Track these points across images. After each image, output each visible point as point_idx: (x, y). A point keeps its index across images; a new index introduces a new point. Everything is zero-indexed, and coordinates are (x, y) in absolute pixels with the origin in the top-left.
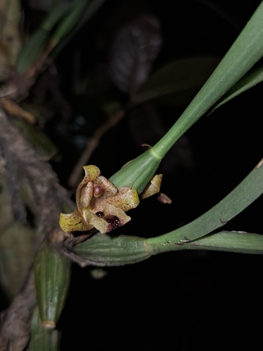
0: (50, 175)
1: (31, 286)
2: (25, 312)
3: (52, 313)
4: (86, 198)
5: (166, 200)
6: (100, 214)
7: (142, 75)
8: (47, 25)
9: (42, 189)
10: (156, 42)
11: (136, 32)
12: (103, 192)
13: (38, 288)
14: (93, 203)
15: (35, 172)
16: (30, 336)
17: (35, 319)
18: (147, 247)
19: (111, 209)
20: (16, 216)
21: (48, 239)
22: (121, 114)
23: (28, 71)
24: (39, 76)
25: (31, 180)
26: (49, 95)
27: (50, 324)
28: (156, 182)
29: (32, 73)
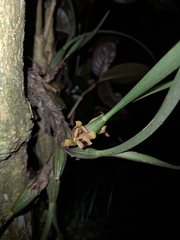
0: (62, 117)
1: (51, 162)
2: (48, 172)
3: (58, 174)
4: (76, 134)
5: (107, 135)
6: (80, 140)
7: (106, 69)
8: (65, 48)
9: (58, 122)
10: (113, 54)
11: (105, 49)
12: (82, 132)
13: (54, 163)
14: (78, 136)
15: (56, 115)
16: (49, 181)
17: (51, 174)
18: (98, 153)
19: (85, 139)
20: (46, 131)
21: (59, 144)
22: (94, 85)
23: (55, 68)
24: (60, 70)
25: (54, 117)
26: (63, 77)
27: (58, 178)
28: (104, 129)
29: (57, 69)
